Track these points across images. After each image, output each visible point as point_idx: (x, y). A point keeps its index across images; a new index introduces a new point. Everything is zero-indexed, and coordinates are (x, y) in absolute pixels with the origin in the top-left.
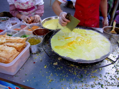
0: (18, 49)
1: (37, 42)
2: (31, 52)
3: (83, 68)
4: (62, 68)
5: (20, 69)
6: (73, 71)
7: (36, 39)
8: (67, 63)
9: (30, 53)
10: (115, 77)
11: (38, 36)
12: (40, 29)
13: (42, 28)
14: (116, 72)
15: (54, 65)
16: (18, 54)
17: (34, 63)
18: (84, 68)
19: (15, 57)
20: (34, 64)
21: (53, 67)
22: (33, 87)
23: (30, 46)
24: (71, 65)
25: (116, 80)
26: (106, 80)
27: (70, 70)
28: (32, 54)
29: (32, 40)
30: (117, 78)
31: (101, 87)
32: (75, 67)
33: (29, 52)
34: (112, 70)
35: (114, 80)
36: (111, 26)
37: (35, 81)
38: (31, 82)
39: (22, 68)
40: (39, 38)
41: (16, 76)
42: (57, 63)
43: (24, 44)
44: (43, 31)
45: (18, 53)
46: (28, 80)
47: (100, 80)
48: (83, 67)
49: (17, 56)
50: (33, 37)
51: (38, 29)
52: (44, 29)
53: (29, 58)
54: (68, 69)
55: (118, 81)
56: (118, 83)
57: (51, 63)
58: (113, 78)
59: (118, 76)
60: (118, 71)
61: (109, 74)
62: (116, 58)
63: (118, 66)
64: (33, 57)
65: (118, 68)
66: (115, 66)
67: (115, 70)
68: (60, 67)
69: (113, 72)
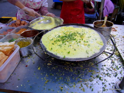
0: (6, 53)
1: (27, 44)
4: (57, 67)
5: (12, 74)
6: (69, 69)
7: (25, 41)
9: (21, 57)
10: (112, 68)
11: (27, 38)
12: (29, 31)
13: (31, 29)
14: (111, 63)
15: (48, 66)
16: (7, 58)
17: (27, 66)
18: (80, 64)
19: (3, 61)
20: (26, 67)
21: (48, 68)
22: (28, 92)
23: (20, 49)
25: (113, 71)
26: (104, 72)
27: (66, 67)
28: (23, 57)
29: (20, 43)
31: (99, 80)
34: (108, 62)
35: (111, 71)
36: (101, 21)
37: (29, 85)
38: (25, 86)
39: (14, 73)
40: (28, 40)
41: (7, 83)
43: (13, 47)
44: (32, 33)
45: (7, 56)
46: (22, 85)
47: (97, 73)
49: (6, 60)
50: (22, 39)
51: (26, 31)
52: (32, 31)
53: (20, 62)
54: (64, 67)
55: (116, 72)
56: (115, 73)
57: (45, 64)
58: (110, 69)
59: (114, 67)
60: (114, 62)
61: (105, 66)
62: (110, 50)
63: (113, 57)
64: (25, 60)
65: (113, 59)
66: (110, 58)
67: (110, 61)
68: (55, 66)
69: (109, 64)
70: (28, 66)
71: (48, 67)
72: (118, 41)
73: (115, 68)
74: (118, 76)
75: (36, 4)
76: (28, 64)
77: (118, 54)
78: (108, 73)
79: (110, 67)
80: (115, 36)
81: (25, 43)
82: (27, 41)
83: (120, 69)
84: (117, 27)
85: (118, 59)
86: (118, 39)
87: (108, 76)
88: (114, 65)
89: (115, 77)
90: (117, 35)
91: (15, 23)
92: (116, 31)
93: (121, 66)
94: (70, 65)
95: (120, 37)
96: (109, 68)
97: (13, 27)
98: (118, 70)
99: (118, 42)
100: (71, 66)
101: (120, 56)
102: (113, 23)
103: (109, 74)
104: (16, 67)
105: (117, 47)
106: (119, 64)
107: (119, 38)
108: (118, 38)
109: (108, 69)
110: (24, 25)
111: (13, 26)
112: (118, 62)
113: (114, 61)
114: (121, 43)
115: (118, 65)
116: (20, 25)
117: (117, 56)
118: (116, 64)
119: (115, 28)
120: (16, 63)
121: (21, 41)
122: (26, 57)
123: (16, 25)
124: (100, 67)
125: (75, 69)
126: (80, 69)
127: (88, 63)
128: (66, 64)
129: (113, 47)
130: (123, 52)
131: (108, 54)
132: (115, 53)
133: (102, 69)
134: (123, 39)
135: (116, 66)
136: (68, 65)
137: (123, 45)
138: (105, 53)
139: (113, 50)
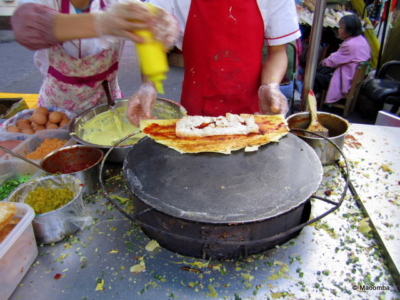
1: (62, 197)
2: (39, 238)
3: (238, 269)
4: (163, 280)
6: (206, 286)
7: (53, 187)
8: (181, 260)
9: (38, 245)
10: (351, 281)
11: (63, 176)
12: (70, 150)
13: (77, 143)
14: (348, 263)
15: (135, 275)
17: (58, 276)
18: (241, 266)
20: (55, 282)
21: (132, 283)
23: (35, 219)
24: (196, 263)
25: (354, 292)
26: (322, 298)
27: (194, 281)
28: (48, 245)
29: (39, 195)
30: (356, 282)
32: (210, 268)
33: (34, 243)
34: (336, 259)
40: (65, 182)
42: (143, 263)
43: (11, 212)
44: (81, 156)
48: (237, 264)
50: (42, 181)
51: (61, 149)
52: (83, 149)
53: (35, 262)
54: (186, 282)
55: (364, 296)
57: (123, 268)
58: (342, 287)
59: (358, 276)
60: (356, 260)
61: (326, 273)
63: (353, 241)
64: (53, 254)
65: (353, 247)
66: (342, 244)
67: (343, 256)
68: (156, 277)
69: (339, 267)
70: (63, 276)
71: (130, 279)
72: (367, 180)
75: (92, 60)
76: (64, 271)
77: (370, 229)
79: (345, 277)
80: (356, 163)
81: (53, 192)
82: (60, 185)
83: (377, 284)
84: (362, 134)
85: (371, 247)
86: (367, 176)
88: (358, 272)
90: (363, 160)
91: (31, 118)
92: (358, 145)
93: (381, 274)
94: (209, 272)
95: (373, 166)
96: (342, 284)
97: (20, 135)
99: (367, 185)
100: (212, 276)
101: (374, 238)
102: (346, 121)
104: (21, 282)
105: (365, 205)
106: (375, 267)
107: (370, 172)
108: (365, 172)
109: (338, 286)
110: (58, 124)
111: (20, 131)
112: (369, 260)
113: (356, 255)
114: (377, 188)
115: (370, 271)
116: (44, 126)
117: (365, 236)
118: (363, 268)
119: (356, 137)
120: (20, 269)
121: (39, 185)
122: (57, 243)
123: (33, 123)
124: (310, 279)
125: (224, 286)
126: (240, 288)
127: (269, 264)
128: (196, 269)
129: (353, 204)
130: (384, 221)
131: (336, 231)
132: (357, 224)
133: (317, 286)
134: (382, 174)
135: (364, 272)
136: (201, 271)
137: (383, 197)
138: (325, 226)
139: (353, 215)
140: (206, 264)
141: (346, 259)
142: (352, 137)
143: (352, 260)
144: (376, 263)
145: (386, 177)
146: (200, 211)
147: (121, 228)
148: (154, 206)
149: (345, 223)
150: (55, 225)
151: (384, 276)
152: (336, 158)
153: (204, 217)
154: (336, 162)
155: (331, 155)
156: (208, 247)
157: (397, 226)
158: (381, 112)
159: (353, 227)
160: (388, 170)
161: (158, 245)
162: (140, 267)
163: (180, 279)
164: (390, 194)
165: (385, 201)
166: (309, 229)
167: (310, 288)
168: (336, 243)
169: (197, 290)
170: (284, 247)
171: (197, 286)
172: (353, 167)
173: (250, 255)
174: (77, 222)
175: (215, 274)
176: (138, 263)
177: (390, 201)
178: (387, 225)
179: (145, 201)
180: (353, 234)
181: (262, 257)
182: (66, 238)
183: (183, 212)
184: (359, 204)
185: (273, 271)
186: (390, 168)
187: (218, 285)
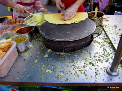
0: (4, 49)
1: (23, 40)
3: (73, 54)
4: (53, 58)
5: (11, 68)
6: (64, 58)
8: (57, 53)
10: (104, 54)
11: (23, 34)
12: (24, 28)
13: (26, 26)
14: (103, 50)
16: (4, 54)
17: (24, 60)
19: (1, 57)
20: (24, 61)
21: (44, 59)
22: (27, 82)
23: (16, 45)
24: (62, 53)
25: (105, 57)
26: (96, 59)
27: (61, 58)
30: (105, 55)
31: (92, 66)
32: (65, 54)
33: (17, 51)
34: (100, 49)
35: (103, 57)
37: (28, 76)
38: (24, 77)
39: (13, 67)
40: (23, 36)
41: (8, 76)
42: (47, 55)
43: (10, 43)
44: (27, 30)
45: (5, 53)
46: (21, 77)
47: (90, 60)
48: (73, 53)
49: (4, 56)
50: (17, 36)
51: (21, 28)
52: (27, 28)
53: (18, 57)
54: (59, 58)
55: (107, 57)
56: (107, 59)
57: (42, 56)
59: (106, 53)
60: (106, 49)
61: (97, 53)
62: (102, 38)
63: (105, 45)
64: (22, 55)
65: (105, 46)
66: (102, 46)
67: (102, 49)
68: (51, 58)
69: (101, 51)
70: (26, 60)
72: (110, 29)
73: (106, 55)
74: (109, 61)
76: (26, 58)
77: (110, 41)
78: (100, 59)
79: (102, 54)
80: (107, 25)
81: (20, 39)
82: (22, 37)
83: (111, 55)
84: (109, 17)
85: (110, 46)
86: (110, 28)
87: (100, 62)
88: (106, 52)
89: (107, 62)
90: (109, 24)
91: (11, 21)
92: (107, 21)
93: (112, 52)
95: (112, 26)
97: (9, 26)
98: (109, 56)
99: (110, 31)
100: (66, 56)
101: (111, 44)
103: (101, 61)
104: (15, 62)
105: (109, 36)
106: (111, 51)
108: (109, 27)
109: (100, 56)
110: (19, 22)
111: (9, 25)
112: (109, 49)
113: (106, 48)
114: (112, 31)
116: (15, 23)
117: (108, 43)
118: (107, 51)
119: (107, 18)
120: (14, 58)
121: (16, 37)
122: (23, 52)
123: (12, 23)
124: (93, 55)
125: (69, 58)
126: (74, 58)
127: (81, 52)
128: (61, 55)
129: (105, 36)
130: (114, 39)
131: (100, 43)
132: (106, 41)
133: (94, 56)
134: (114, 27)
135: (108, 52)
136: (63, 55)
137: (114, 33)
138: (97, 42)
139: (105, 39)
140: (64, 54)
141: (103, 49)
142: (106, 19)
143: (104, 50)
144: (111, 50)
145: (115, 28)
146: (61, 39)
147: (40, 47)
148: (49, 39)
149: (103, 41)
150: (22, 47)
151: (113, 53)
152: (101, 24)
153: (62, 40)
154: (101, 26)
155: (99, 23)
156: (64, 49)
157: (117, 40)
158: (116, 12)
159: (105, 42)
160: (116, 27)
161: (51, 50)
162: (46, 56)
163: (57, 57)
164: (116, 32)
165: (114, 34)
166: (93, 43)
167: (93, 57)
168: (100, 46)
169: (62, 60)
170: (86, 48)
171: (62, 59)
172: (105, 26)
173: (76, 50)
174: (28, 46)
175: (67, 56)
176: (46, 55)
177: (116, 34)
178: (114, 40)
179: (46, 38)
180: (105, 43)
181: (79, 51)
182: (25, 51)
183: (57, 39)
184: (107, 36)
185: (83, 54)
186: (117, 26)
187: (68, 58)
